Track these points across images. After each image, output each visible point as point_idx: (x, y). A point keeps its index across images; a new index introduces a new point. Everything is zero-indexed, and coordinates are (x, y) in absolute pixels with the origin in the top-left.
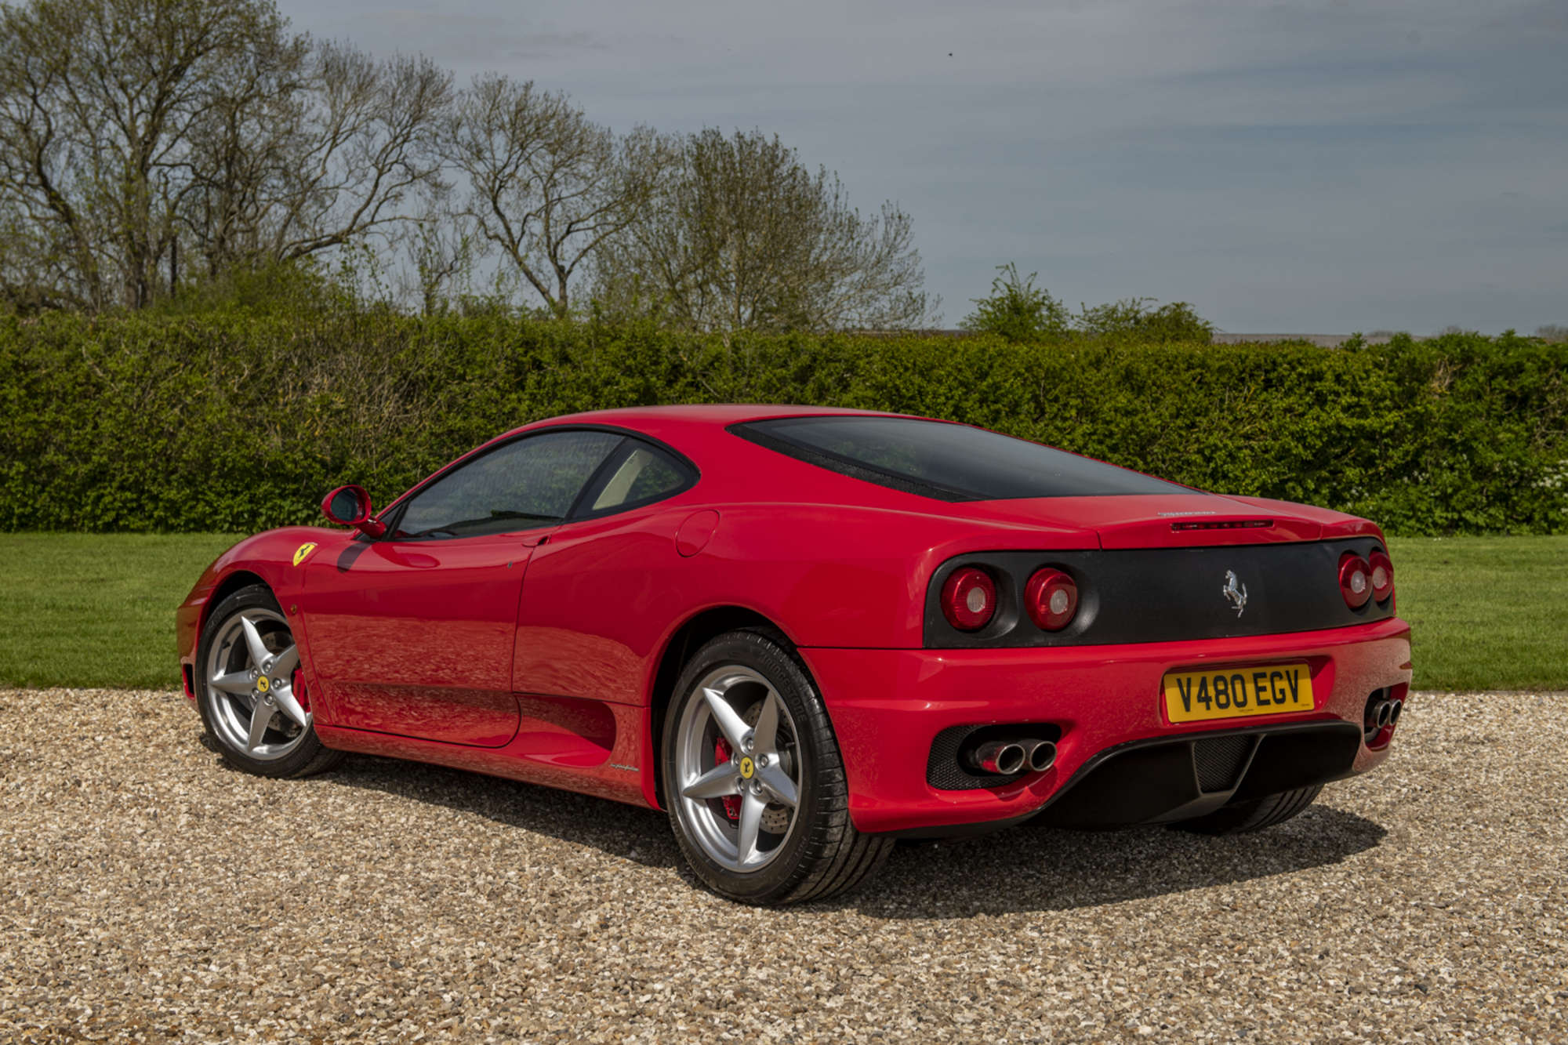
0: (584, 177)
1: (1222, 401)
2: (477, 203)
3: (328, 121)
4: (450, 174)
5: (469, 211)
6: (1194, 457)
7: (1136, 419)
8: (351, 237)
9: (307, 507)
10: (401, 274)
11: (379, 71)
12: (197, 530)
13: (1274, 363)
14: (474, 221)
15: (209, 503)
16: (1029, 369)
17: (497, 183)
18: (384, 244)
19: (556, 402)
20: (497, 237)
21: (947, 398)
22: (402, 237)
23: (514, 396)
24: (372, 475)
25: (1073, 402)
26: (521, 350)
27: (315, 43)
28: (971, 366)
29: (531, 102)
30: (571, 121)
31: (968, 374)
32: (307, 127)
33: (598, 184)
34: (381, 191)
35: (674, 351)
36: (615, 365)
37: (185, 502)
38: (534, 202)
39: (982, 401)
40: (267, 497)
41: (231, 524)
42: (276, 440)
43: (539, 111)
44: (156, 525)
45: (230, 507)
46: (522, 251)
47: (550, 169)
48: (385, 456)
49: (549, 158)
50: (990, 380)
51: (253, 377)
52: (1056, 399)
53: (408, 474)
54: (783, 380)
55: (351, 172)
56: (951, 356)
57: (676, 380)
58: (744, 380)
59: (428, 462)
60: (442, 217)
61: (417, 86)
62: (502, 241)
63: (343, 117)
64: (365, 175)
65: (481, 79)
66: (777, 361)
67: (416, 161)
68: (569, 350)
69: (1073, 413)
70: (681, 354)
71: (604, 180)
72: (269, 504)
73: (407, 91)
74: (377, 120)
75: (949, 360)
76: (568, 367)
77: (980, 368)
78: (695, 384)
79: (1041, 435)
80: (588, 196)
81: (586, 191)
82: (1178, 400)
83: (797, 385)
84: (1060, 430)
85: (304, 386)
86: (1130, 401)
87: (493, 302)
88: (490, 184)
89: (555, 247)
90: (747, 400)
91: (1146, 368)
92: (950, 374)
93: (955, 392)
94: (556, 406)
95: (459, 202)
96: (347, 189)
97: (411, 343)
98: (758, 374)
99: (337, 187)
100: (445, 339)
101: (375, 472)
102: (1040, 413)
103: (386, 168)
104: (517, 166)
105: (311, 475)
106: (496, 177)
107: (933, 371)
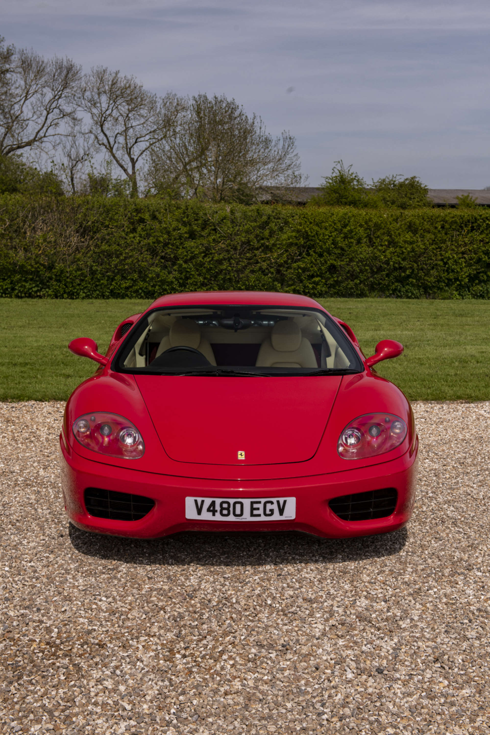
0: (143, 116)
1: (453, 236)
3: (24, 88)
4: (80, 114)
5: (91, 132)
6: (439, 262)
7: (414, 245)
8: (35, 143)
9: (37, 286)
11: (47, 64)
13: (476, 219)
14: (93, 136)
16: (366, 223)
17: (103, 118)
18: (51, 147)
19: (151, 238)
20: (103, 144)
21: (329, 236)
22: (59, 144)
23: (131, 235)
24: (67, 272)
25: (386, 238)
26: (135, 214)
27: (17, 50)
28: (339, 221)
29: (119, 80)
30: (137, 90)
31: (339, 225)
32: (13, 91)
33: (150, 120)
34: (49, 122)
35: (205, 214)
36: (177, 220)
38: (120, 128)
39: (345, 237)
40: (19, 281)
42: (21, 253)
43: (122, 85)
46: (114, 151)
47: (128, 113)
48: (72, 263)
49: (127, 107)
50: (348, 228)
52: (378, 237)
53: (83, 271)
54: (254, 228)
55: (34, 112)
56: (331, 217)
57: (206, 228)
58: (237, 228)
59: (92, 266)
60: (78, 135)
61: (65, 72)
62: (106, 148)
63: (30, 86)
64: (41, 114)
65: (95, 68)
66: (252, 219)
67: (64, 107)
68: (157, 213)
69: (386, 243)
70: (208, 215)
71: (153, 118)
72: (20, 285)
73: (60, 74)
74: (46, 88)
75: (330, 219)
76: (156, 223)
77: (344, 222)
78: (215, 230)
79: (371, 253)
80: (145, 125)
81: (144, 123)
82: (433, 237)
83: (261, 230)
84: (380, 251)
85: (34, 230)
86: (411, 237)
87: (104, 176)
88: (100, 119)
89: (130, 149)
90: (238, 237)
91: (418, 222)
92: (331, 225)
93: (333, 234)
94: (151, 240)
95: (86, 127)
96: (33, 121)
97: (83, 210)
98: (244, 225)
99: (28, 120)
100: (100, 208)
101: (68, 270)
102: (371, 243)
103: (51, 111)
104: (112, 111)
105: (39, 272)
106: (102, 116)
107: (323, 224)
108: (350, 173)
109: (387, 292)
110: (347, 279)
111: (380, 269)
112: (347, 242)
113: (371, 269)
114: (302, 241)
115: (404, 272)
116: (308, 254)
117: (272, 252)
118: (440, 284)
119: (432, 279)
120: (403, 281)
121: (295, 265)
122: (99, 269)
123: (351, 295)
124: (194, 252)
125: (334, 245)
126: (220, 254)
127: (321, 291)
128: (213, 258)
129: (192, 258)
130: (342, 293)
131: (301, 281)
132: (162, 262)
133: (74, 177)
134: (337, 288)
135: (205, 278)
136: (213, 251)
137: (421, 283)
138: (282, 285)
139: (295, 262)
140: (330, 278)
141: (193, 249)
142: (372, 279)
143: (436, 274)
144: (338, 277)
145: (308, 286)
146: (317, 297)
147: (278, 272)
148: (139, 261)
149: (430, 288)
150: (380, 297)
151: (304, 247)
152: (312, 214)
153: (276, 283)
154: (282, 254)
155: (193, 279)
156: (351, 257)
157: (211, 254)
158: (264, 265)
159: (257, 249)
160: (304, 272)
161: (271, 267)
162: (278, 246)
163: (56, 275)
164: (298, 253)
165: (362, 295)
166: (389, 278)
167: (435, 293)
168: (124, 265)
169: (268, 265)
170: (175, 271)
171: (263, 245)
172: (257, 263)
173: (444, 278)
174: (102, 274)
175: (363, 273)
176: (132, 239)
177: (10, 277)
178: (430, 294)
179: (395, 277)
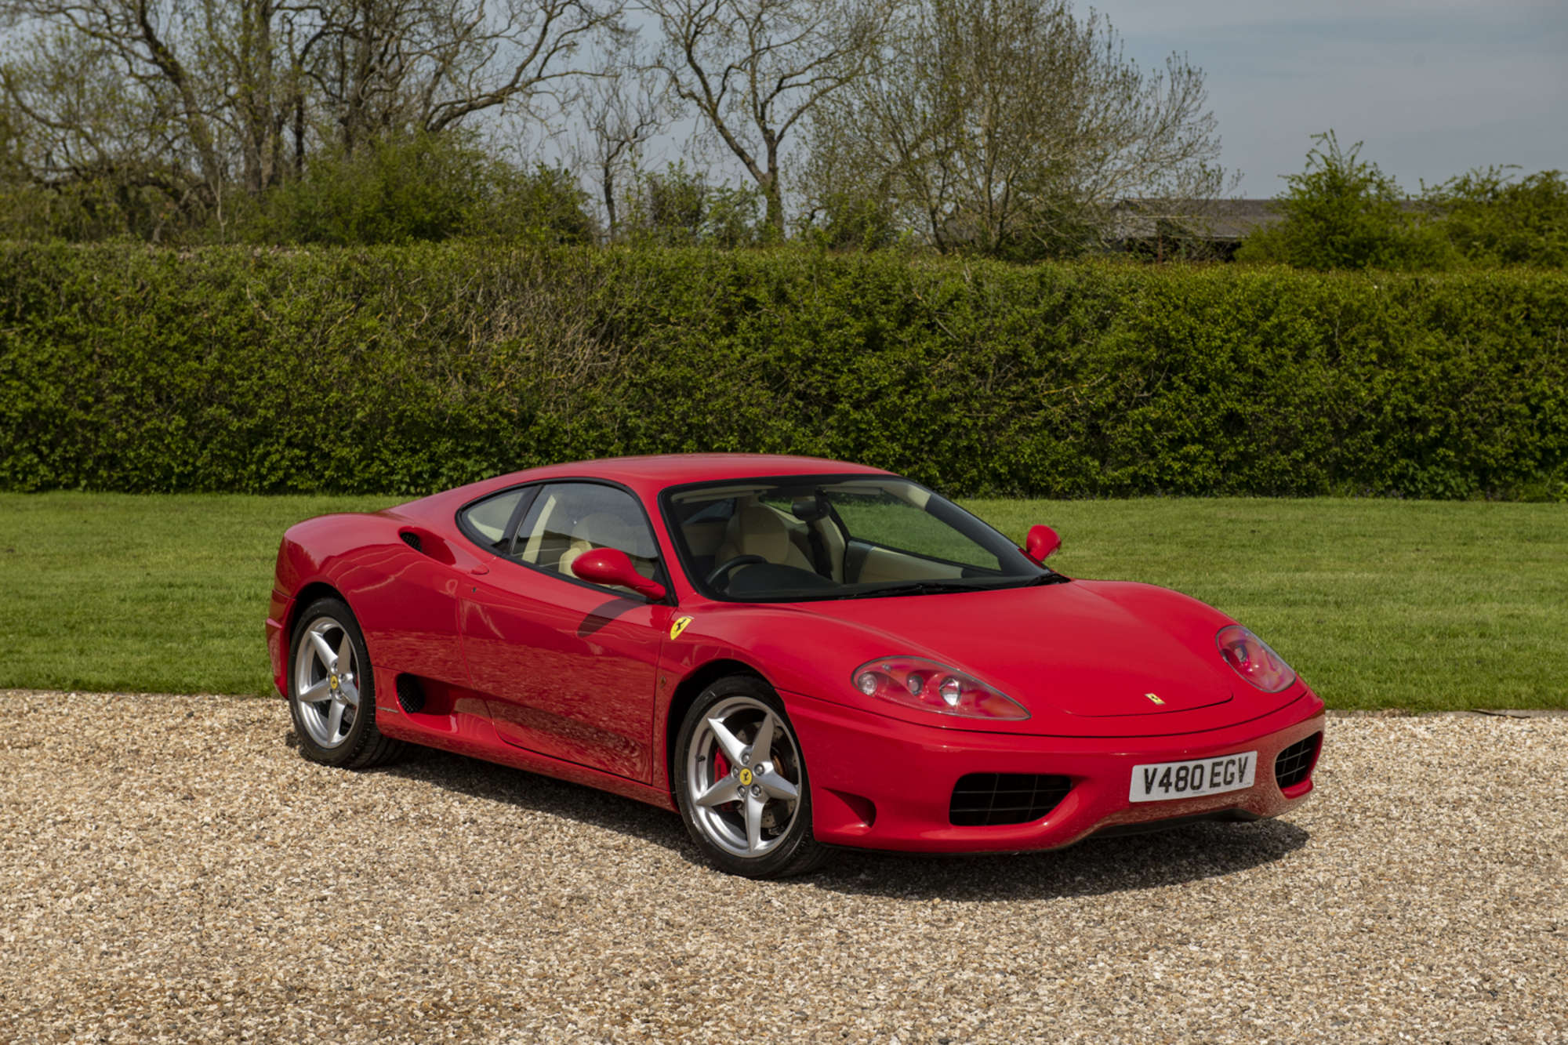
0: (798, 18)
1: (1554, 339)
2: (669, 53)
4: (635, 18)
5: (659, 64)
6: (1517, 407)
7: (1448, 364)
8: (514, 96)
10: (574, 143)
12: (373, 492)
14: (664, 76)
15: (385, 463)
16: (1321, 306)
17: (693, 28)
18: (555, 107)
19: (772, 348)
20: (692, 95)
21: (1223, 341)
22: (576, 98)
23: (725, 341)
24: (566, 432)
25: (1374, 344)
26: (732, 289)
28: (1252, 303)
31: (1248, 312)
33: (818, 28)
34: (550, 39)
35: (908, 288)
36: (837, 303)
37: (360, 461)
38: (738, 51)
39: (1265, 345)
40: (447, 457)
41: (409, 485)
42: (457, 389)
44: (327, 485)
45: (408, 467)
46: (722, 111)
47: (758, 10)
48: (579, 409)
50: (1274, 320)
51: (432, 321)
52: (1354, 341)
53: (605, 430)
54: (1031, 322)
55: (513, 16)
56: (1229, 291)
57: (908, 322)
58: (987, 322)
59: (627, 417)
60: (626, 72)
62: (699, 101)
64: (531, 21)
66: (1026, 298)
68: (788, 287)
69: (1374, 357)
70: (915, 290)
71: (825, 24)
72: (451, 464)
75: (1227, 297)
76: (786, 309)
77: (1264, 305)
78: (931, 326)
79: (1334, 383)
80: (804, 44)
81: (802, 37)
82: (1501, 341)
83: (1048, 326)
84: (1356, 377)
85: (488, 330)
86: (1441, 343)
87: (688, 182)
88: (684, 30)
89: (764, 106)
90: (989, 344)
91: (1461, 303)
92: (1229, 313)
93: (1233, 334)
94: (772, 353)
95: (647, 52)
96: (509, 38)
97: (608, 280)
98: (1004, 314)
99: (496, 36)
100: (647, 276)
101: (568, 427)
102: (1334, 357)
103: (557, 11)
104: (717, 7)
105: (498, 431)
106: (691, 21)
107: (1209, 309)
108: (1358, 163)
109: (1378, 484)
110: (1269, 450)
111: (1358, 424)
112: (1270, 356)
113: (1335, 424)
114: (1153, 353)
115: (1424, 431)
116: (1170, 387)
117: (1076, 381)
118: (1522, 461)
119: (1500, 450)
120: (1419, 453)
121: (1135, 414)
122: (643, 425)
123: (1282, 490)
124: (877, 380)
125: (1236, 362)
126: (943, 386)
127: (1204, 478)
128: (925, 396)
129: (876, 395)
130: (1259, 484)
131: (1153, 455)
132: (797, 408)
133: (614, 182)
134: (1246, 470)
135: (905, 447)
136: (926, 380)
137: (1471, 459)
138: (1103, 463)
139: (1136, 407)
140: (1226, 447)
141: (877, 375)
142: (1336, 449)
143: (1509, 435)
144: (1247, 444)
145: (1170, 467)
146: (1196, 495)
147: (1094, 430)
148: (741, 404)
149: (1495, 471)
150: (1361, 494)
151: (1158, 367)
152: (1180, 286)
153: (1087, 459)
154: (1102, 385)
155: (875, 450)
156: (1279, 391)
157: (921, 386)
158: (1057, 413)
159: (1039, 374)
160: (1158, 430)
161: (1073, 419)
162: (1091, 366)
163: (539, 441)
164: (1143, 383)
165: (1310, 489)
166: (1382, 446)
167: (1507, 485)
168: (704, 414)
169: (1067, 413)
170: (832, 428)
171: (1053, 363)
172: (1039, 407)
173: (1530, 447)
174: (651, 437)
175: (1312, 434)
176: (726, 351)
177: (427, 445)
178: (1493, 490)
179: (1400, 446)
